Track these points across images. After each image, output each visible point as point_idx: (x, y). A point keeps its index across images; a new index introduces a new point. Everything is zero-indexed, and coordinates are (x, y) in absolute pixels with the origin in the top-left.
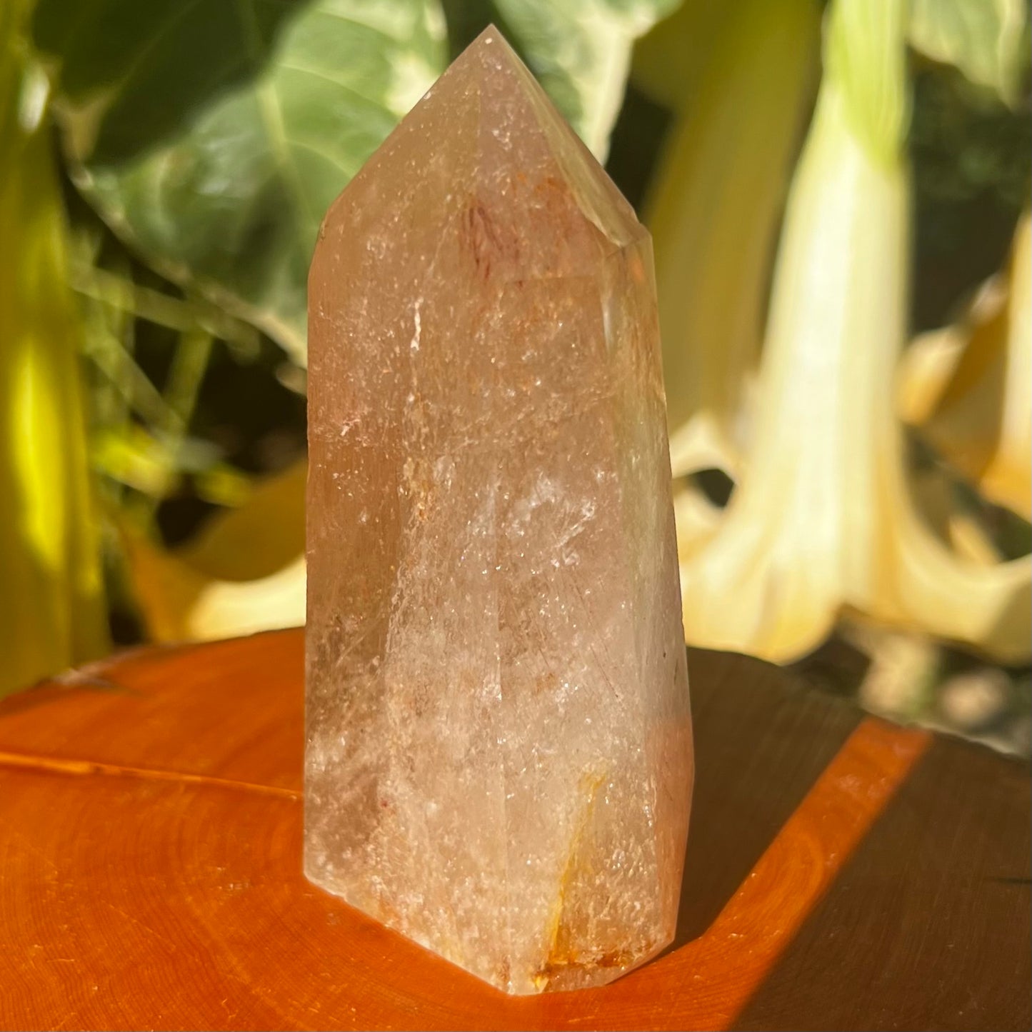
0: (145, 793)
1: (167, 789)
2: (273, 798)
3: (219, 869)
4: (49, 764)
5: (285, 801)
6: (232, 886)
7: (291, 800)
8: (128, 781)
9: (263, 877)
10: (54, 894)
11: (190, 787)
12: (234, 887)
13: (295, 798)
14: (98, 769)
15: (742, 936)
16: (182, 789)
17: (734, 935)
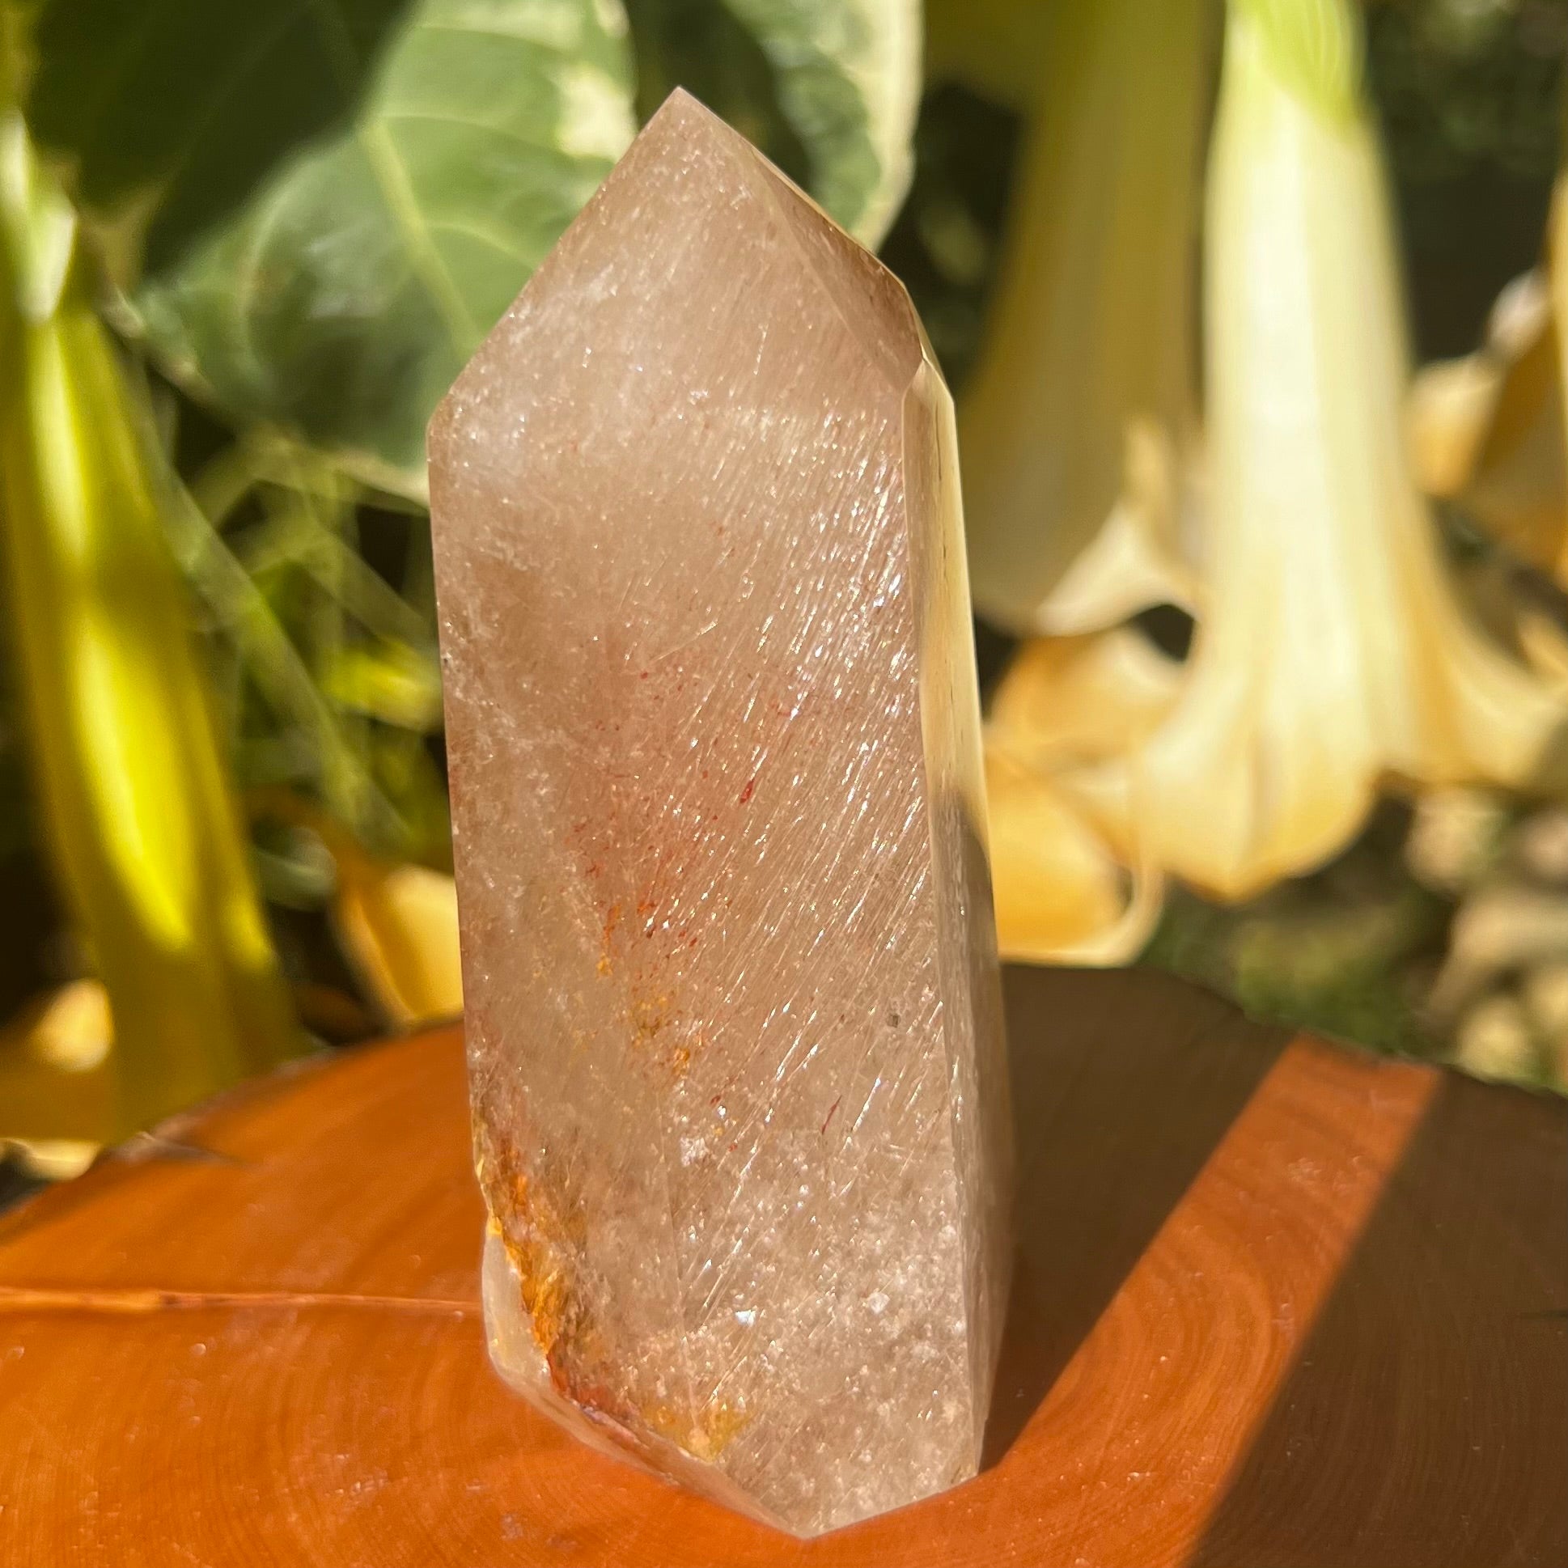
0: (238, 1335)
1: (270, 1321)
2: (427, 1318)
3: (341, 1457)
4: (101, 1301)
5: (444, 1320)
6: (358, 1485)
7: (455, 1317)
8: (215, 1315)
9: (406, 1463)
10: (90, 1532)
11: (305, 1313)
12: (362, 1488)
13: (460, 1313)
14: (170, 1301)
15: (1148, 1474)
16: (293, 1317)
17: (1136, 1474)
